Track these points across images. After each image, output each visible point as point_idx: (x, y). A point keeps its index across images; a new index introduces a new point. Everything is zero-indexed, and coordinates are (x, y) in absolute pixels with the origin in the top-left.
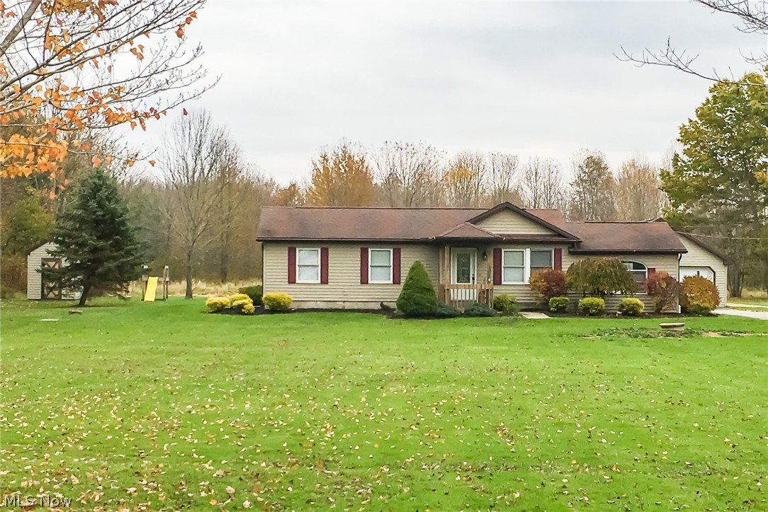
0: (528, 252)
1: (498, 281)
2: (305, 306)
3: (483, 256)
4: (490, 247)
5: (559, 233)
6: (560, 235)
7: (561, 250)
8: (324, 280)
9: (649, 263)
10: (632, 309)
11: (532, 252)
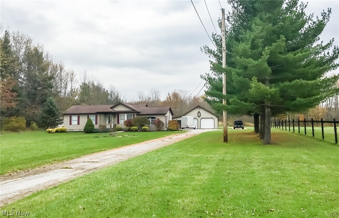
0: (126, 115)
1: (118, 123)
2: (74, 131)
3: (115, 116)
4: (117, 114)
5: (134, 110)
6: (134, 111)
7: (134, 114)
8: (78, 124)
9: (157, 117)
10: (144, 130)
11: (127, 115)
